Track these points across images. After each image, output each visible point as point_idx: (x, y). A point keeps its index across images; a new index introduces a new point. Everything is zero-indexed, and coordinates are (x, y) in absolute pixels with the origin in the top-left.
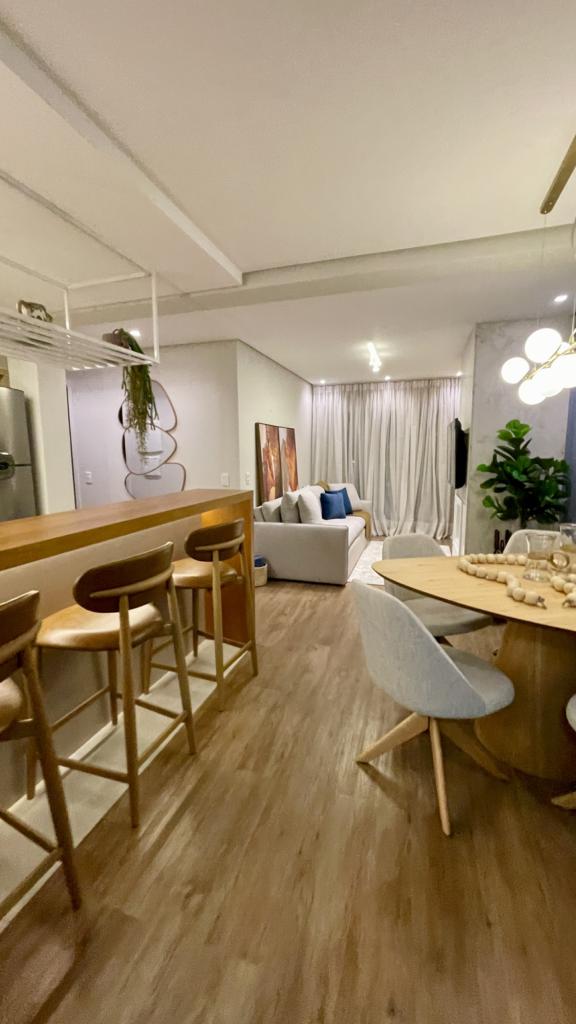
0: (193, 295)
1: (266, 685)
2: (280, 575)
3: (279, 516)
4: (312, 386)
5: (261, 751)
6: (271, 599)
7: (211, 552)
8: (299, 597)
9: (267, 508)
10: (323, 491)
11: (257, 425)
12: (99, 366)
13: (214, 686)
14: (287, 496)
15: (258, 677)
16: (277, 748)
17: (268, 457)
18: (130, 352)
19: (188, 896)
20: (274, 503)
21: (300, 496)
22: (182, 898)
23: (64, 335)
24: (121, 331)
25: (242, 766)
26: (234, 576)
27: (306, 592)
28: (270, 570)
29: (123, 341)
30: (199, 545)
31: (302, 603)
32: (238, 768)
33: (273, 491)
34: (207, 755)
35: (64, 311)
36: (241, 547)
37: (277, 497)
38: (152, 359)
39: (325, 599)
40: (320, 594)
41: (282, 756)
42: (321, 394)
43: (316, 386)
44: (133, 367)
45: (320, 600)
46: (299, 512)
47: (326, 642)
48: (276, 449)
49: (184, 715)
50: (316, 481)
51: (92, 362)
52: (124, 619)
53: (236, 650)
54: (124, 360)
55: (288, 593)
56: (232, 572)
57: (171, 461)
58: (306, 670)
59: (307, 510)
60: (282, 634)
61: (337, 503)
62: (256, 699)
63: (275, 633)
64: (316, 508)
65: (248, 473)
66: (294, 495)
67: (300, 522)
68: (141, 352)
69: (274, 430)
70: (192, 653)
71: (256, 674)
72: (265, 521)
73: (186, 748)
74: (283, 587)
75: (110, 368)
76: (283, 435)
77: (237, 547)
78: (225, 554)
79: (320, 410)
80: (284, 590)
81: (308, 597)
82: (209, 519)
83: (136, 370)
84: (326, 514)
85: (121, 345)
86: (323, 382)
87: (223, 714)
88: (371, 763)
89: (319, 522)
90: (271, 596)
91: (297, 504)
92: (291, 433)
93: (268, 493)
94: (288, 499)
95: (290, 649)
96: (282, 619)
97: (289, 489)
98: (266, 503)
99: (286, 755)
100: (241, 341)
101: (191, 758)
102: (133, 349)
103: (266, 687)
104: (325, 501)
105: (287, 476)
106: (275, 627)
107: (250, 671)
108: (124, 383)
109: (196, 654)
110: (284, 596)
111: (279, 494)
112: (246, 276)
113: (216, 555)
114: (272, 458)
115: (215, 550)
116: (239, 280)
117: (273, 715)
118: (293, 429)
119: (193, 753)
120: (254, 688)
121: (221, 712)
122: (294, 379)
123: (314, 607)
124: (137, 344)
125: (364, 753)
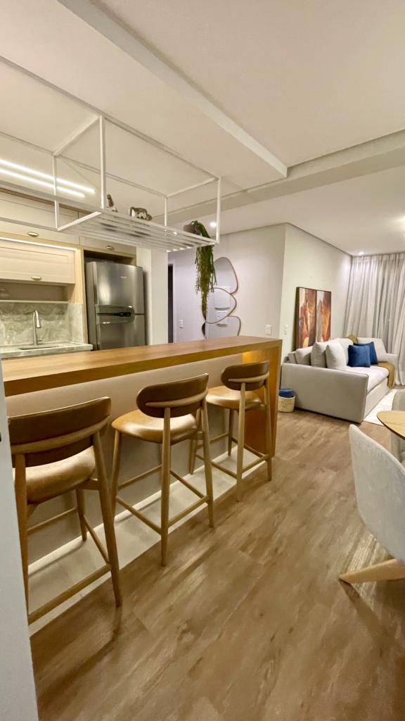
0: (249, 191)
1: (276, 490)
2: (305, 406)
3: (308, 360)
4: (352, 257)
5: (261, 541)
6: (295, 423)
7: (240, 383)
8: (318, 425)
9: (299, 353)
10: (352, 344)
11: (298, 289)
12: (182, 249)
13: (233, 482)
14: (317, 345)
15: (271, 482)
16: (274, 543)
17: (305, 314)
18: (200, 237)
19: (184, 632)
20: (306, 350)
21: (328, 346)
22: (180, 630)
23: (162, 230)
24: (196, 222)
25: (244, 549)
26: (259, 404)
27: (325, 423)
28: (297, 402)
29: (196, 230)
30: (231, 378)
31: (319, 432)
32: (240, 549)
33: (306, 341)
34: (221, 531)
35: (164, 214)
36: (265, 382)
37: (309, 346)
38: (215, 242)
39: (340, 432)
40: (337, 426)
41: (276, 550)
42: (360, 264)
43: (356, 257)
44: (203, 248)
45: (335, 431)
46: (326, 359)
47: (334, 468)
48: (313, 308)
49: (207, 497)
50: (347, 335)
51: (178, 246)
52: (167, 424)
53: (257, 458)
54: (196, 243)
55: (309, 421)
56: (257, 400)
57: (232, 314)
58: (312, 486)
59: (333, 358)
60: (298, 453)
61: (364, 354)
62: (266, 498)
63: (291, 451)
64: (342, 356)
65: (287, 326)
66: (323, 345)
67: (326, 367)
68: (208, 237)
69: (312, 293)
70: (227, 452)
71: (270, 480)
72: (297, 363)
73: (208, 522)
74: (305, 417)
75: (189, 249)
76: (320, 297)
77: (263, 382)
78: (250, 387)
79: (357, 278)
80: (307, 418)
81: (325, 428)
82: (247, 358)
83: (204, 250)
84: (352, 362)
85: (194, 232)
86: (361, 253)
87: (239, 504)
88: (354, 585)
89: (343, 368)
90: (295, 421)
91: (325, 352)
92: (328, 295)
93: (302, 341)
94: (318, 348)
95: (302, 466)
96: (300, 441)
97: (322, 339)
98: (299, 350)
99: (279, 551)
100: (290, 224)
101: (210, 530)
102: (203, 236)
103: (275, 492)
104: (352, 352)
105: (321, 329)
106: (293, 446)
107: (266, 476)
108: (197, 259)
109: (229, 454)
110: (304, 423)
111: (312, 343)
112: (290, 170)
113: (243, 386)
114: (309, 314)
115: (242, 382)
116: (285, 174)
117: (276, 516)
118: (330, 293)
119: (211, 526)
120: (266, 489)
121: (238, 501)
122: (335, 251)
123: (329, 436)
124: (206, 232)
125: (347, 574)
